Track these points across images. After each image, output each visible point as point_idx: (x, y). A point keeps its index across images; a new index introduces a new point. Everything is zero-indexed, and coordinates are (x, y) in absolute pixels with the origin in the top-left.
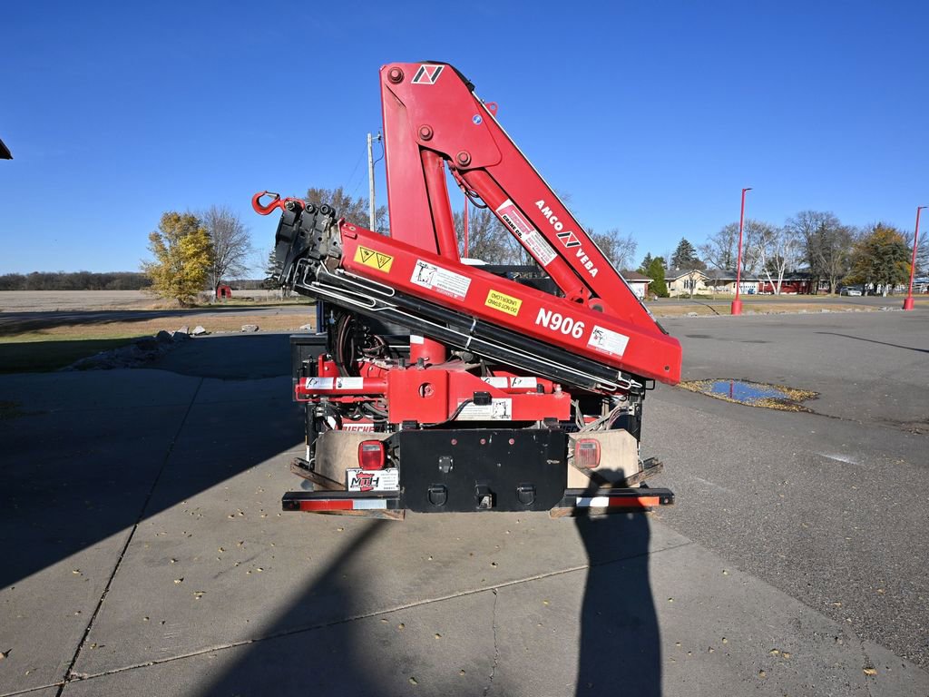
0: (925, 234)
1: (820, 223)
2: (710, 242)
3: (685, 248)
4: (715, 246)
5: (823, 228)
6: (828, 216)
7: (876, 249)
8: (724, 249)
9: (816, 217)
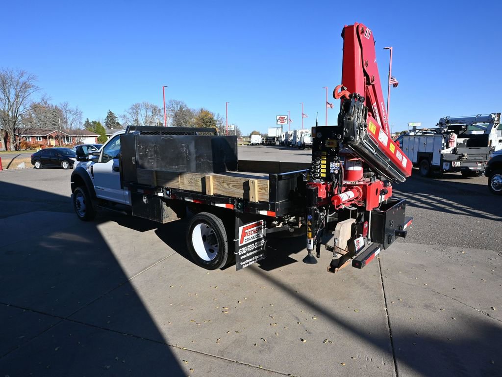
0: (219, 114)
1: (179, 106)
2: (126, 113)
3: (111, 116)
4: (129, 116)
5: (181, 108)
6: (183, 103)
7: (204, 120)
8: (134, 117)
9: (177, 103)
